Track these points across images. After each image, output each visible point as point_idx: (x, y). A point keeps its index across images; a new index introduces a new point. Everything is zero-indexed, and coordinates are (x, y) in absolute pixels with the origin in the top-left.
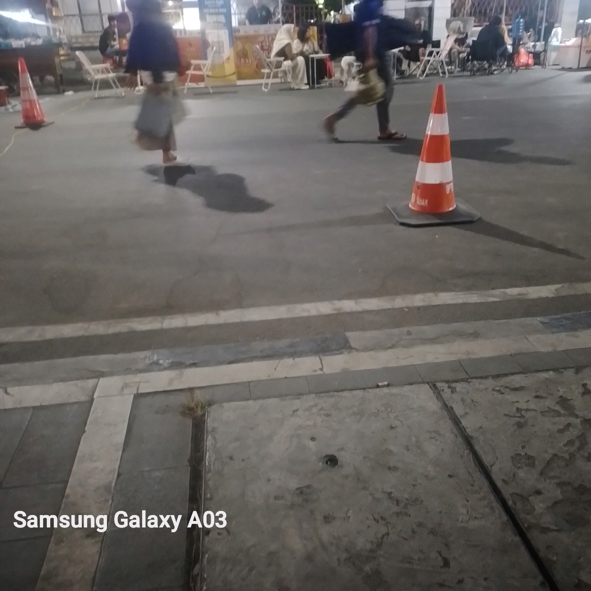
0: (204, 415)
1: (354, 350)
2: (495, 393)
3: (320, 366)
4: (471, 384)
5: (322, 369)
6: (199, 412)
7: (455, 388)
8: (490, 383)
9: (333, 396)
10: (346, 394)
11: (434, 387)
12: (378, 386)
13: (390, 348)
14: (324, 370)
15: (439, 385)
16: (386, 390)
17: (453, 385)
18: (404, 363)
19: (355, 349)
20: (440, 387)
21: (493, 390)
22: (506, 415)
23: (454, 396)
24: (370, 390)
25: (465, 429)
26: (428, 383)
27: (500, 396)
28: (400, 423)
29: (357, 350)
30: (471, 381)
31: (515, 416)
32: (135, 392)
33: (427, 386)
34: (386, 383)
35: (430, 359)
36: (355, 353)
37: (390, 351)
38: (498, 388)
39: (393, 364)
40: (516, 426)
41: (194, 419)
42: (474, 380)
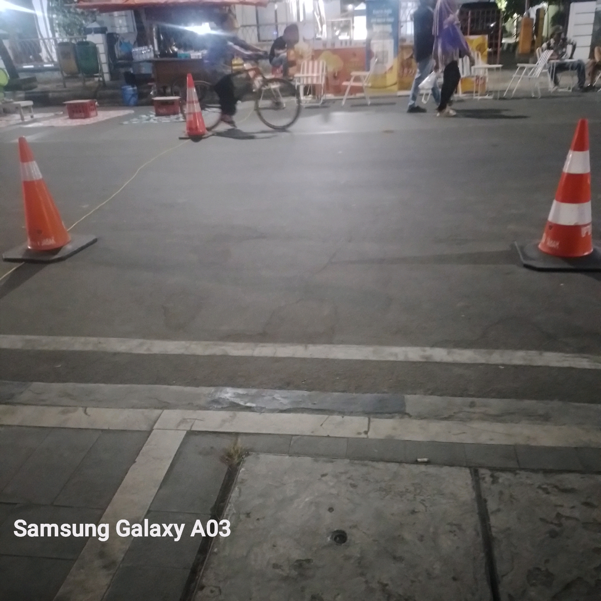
0: (239, 464)
1: (407, 416)
2: (540, 491)
3: (366, 429)
4: (518, 476)
5: (366, 433)
6: (236, 460)
7: (498, 478)
8: (538, 479)
9: (366, 465)
10: (381, 465)
11: (475, 473)
12: (416, 462)
13: (446, 419)
14: (369, 434)
15: (482, 471)
16: (423, 468)
17: (497, 474)
18: (454, 439)
19: (408, 414)
20: (483, 474)
21: (539, 487)
22: (542, 520)
23: (493, 487)
24: (406, 465)
25: (490, 527)
26: (470, 467)
27: (545, 496)
28: (424, 508)
29: (410, 416)
30: (519, 474)
31: (552, 523)
32: (188, 429)
33: (468, 471)
34: (426, 460)
35: (484, 439)
36: (406, 419)
37: (444, 423)
38: (545, 486)
39: (442, 439)
40: (548, 535)
41: (230, 466)
42: (522, 472)
